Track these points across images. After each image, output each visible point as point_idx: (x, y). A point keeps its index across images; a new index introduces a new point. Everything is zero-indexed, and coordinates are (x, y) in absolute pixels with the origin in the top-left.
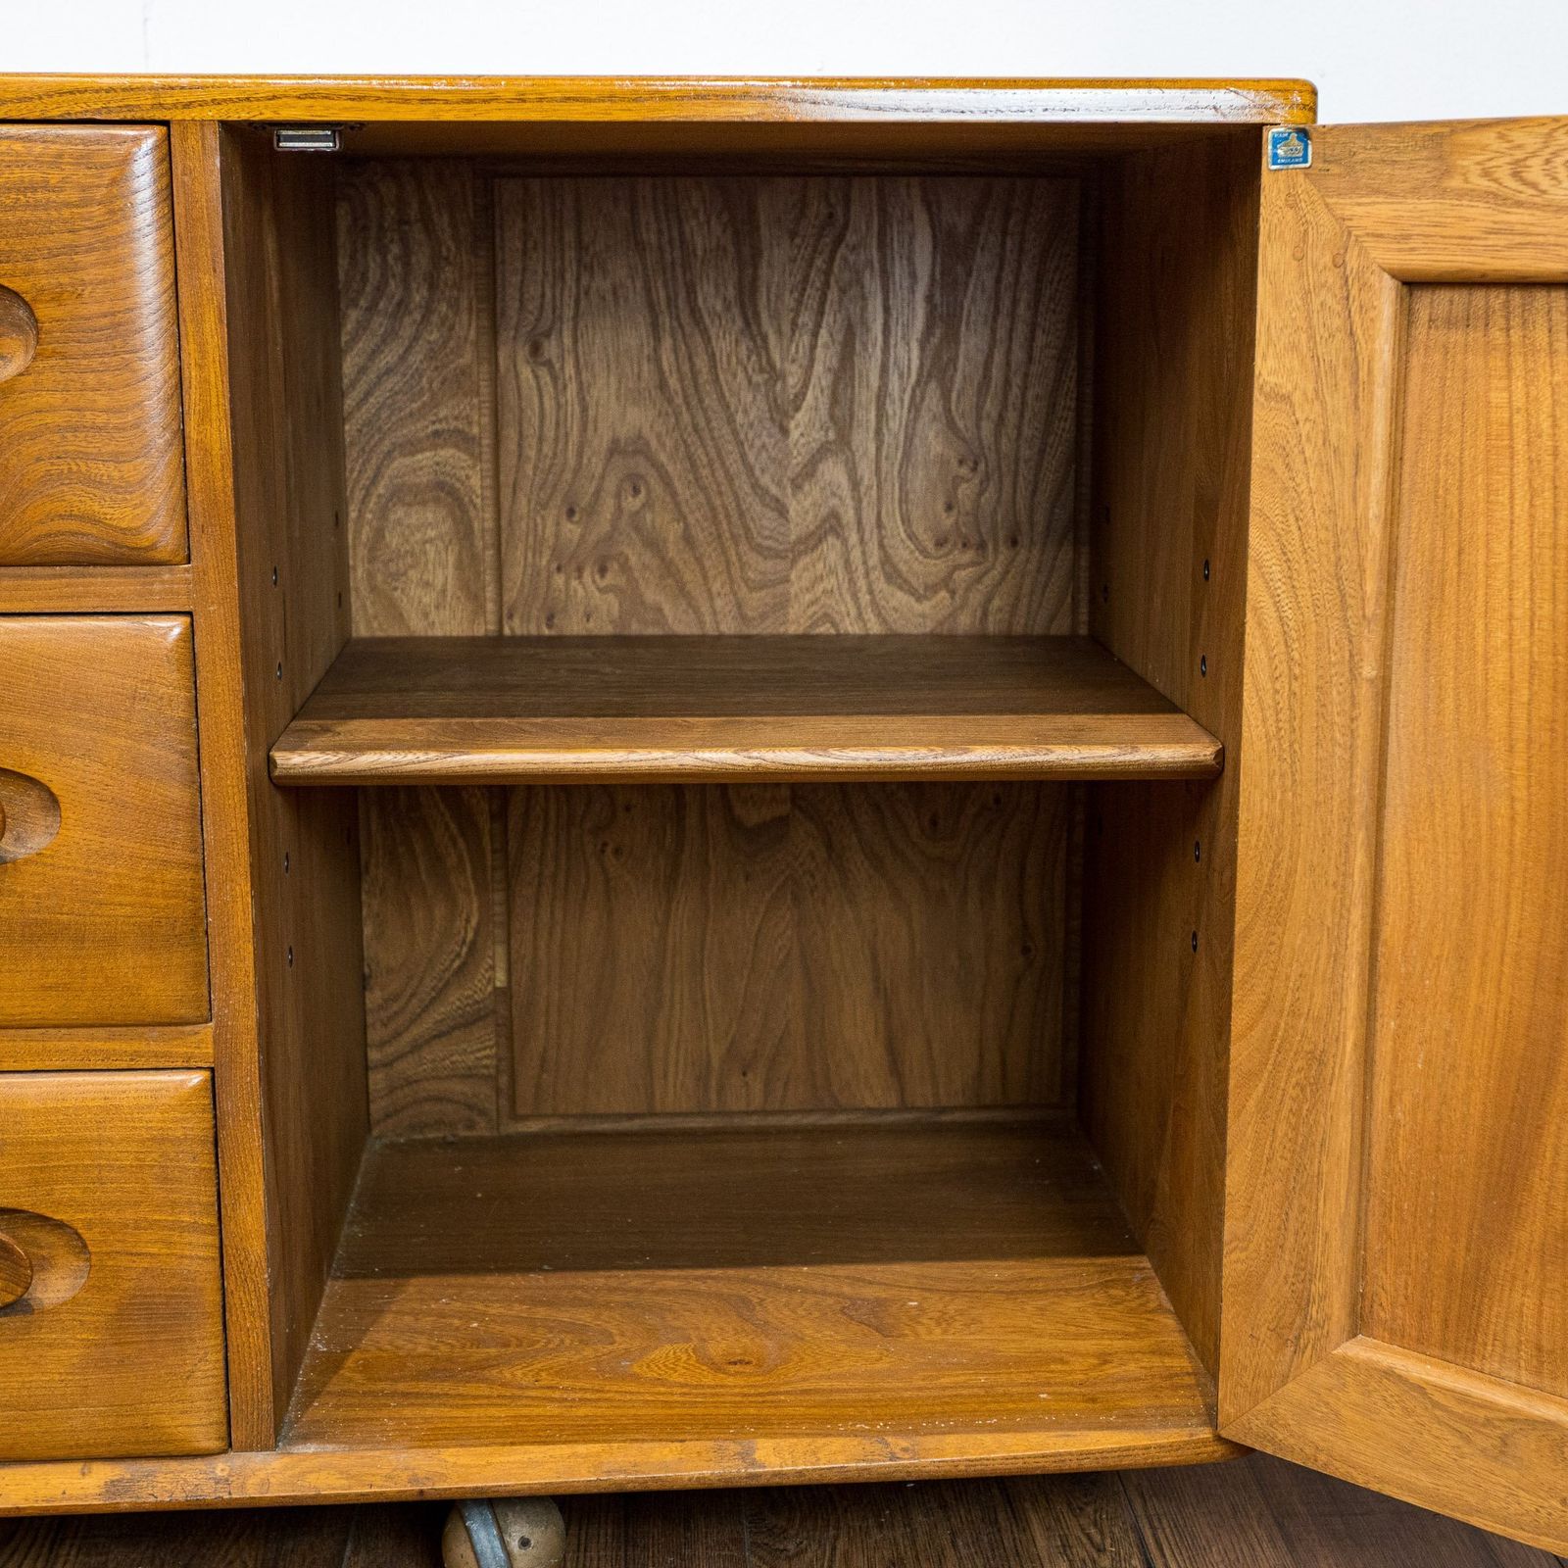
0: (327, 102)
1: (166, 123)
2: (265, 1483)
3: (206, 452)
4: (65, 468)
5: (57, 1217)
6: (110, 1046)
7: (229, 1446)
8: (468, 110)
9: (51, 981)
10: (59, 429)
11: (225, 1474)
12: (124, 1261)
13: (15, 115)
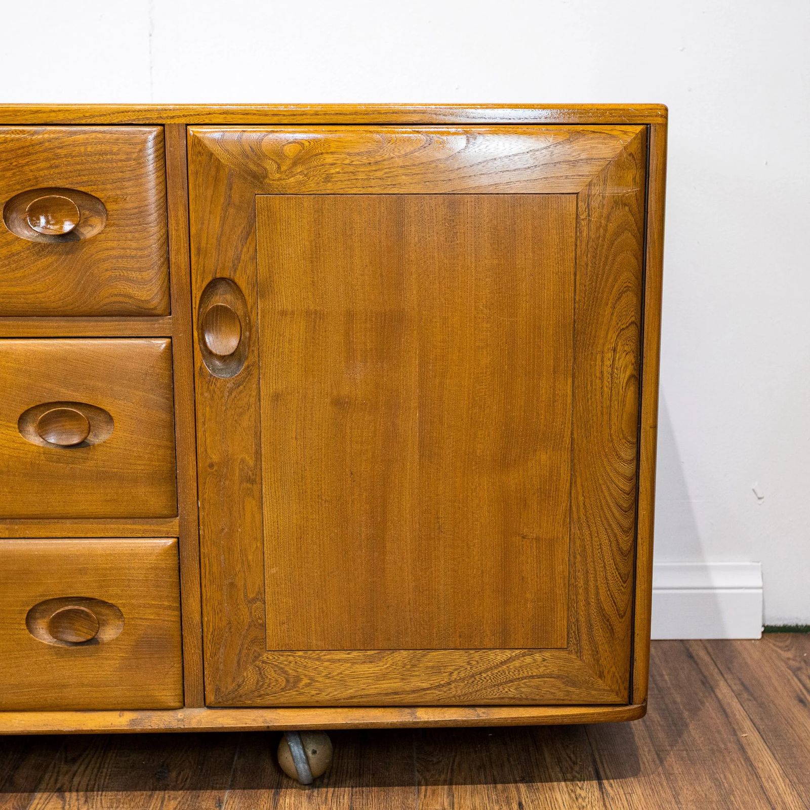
0: (232, 116)
1: (163, 125)
2: (200, 721)
3: (179, 267)
4: (118, 274)
5: (110, 602)
6: (134, 527)
7: (183, 705)
8: (293, 119)
9: (108, 498)
10: (116, 257)
11: (182, 717)
12: (139, 622)
13: (98, 122)
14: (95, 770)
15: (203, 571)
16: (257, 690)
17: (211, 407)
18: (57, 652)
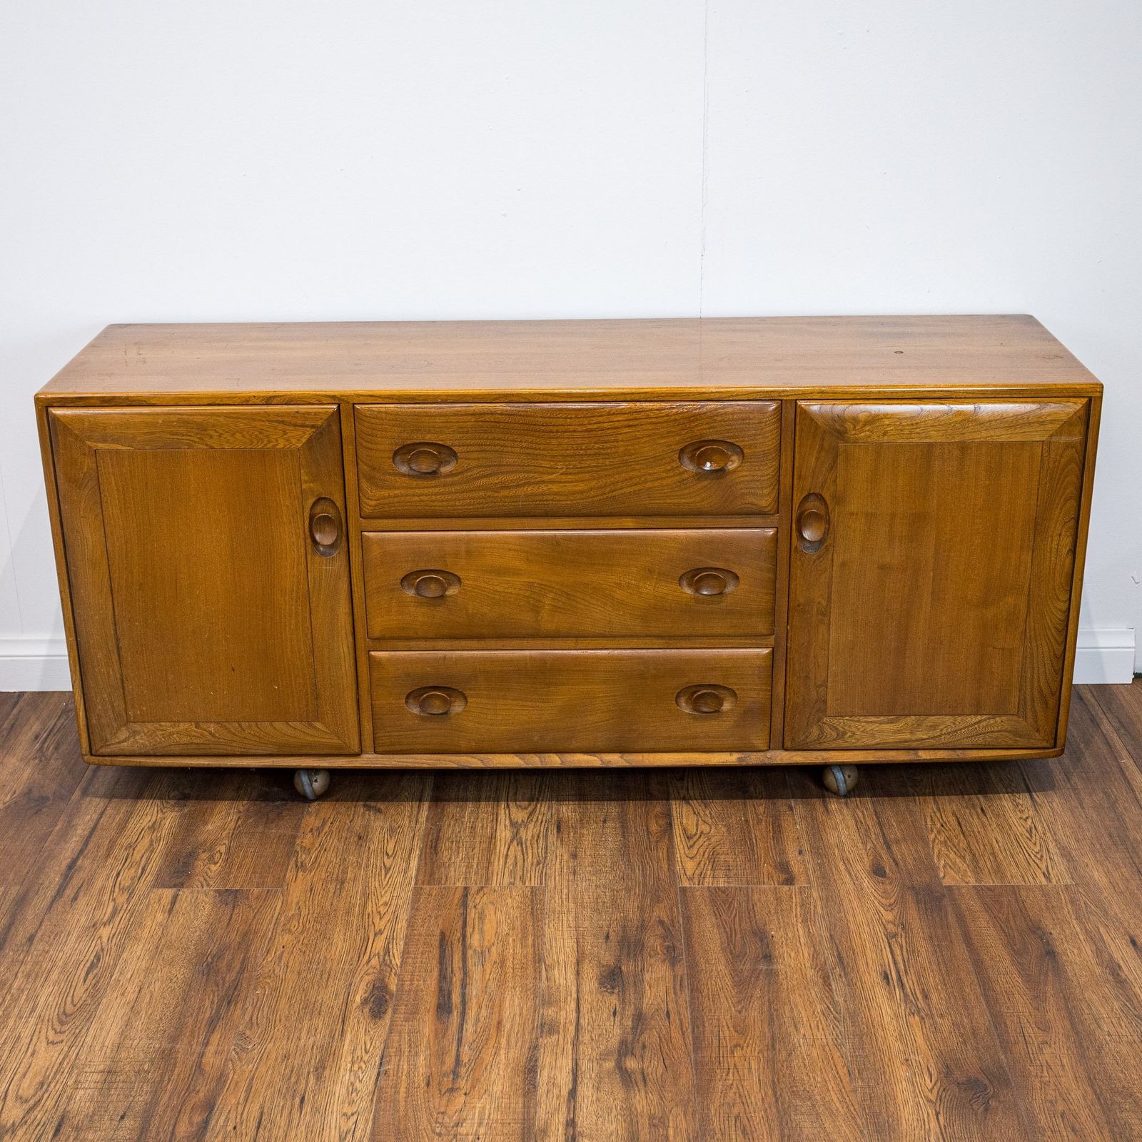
1: (782, 400)
2: (782, 759)
3: (785, 485)
4: (748, 491)
5: (729, 687)
6: (746, 641)
7: (769, 749)
9: (733, 625)
10: (747, 481)
11: (770, 756)
12: (747, 699)
13: (740, 399)
14: (700, 786)
15: (788, 668)
16: (818, 739)
17: (801, 570)
18: (695, 718)
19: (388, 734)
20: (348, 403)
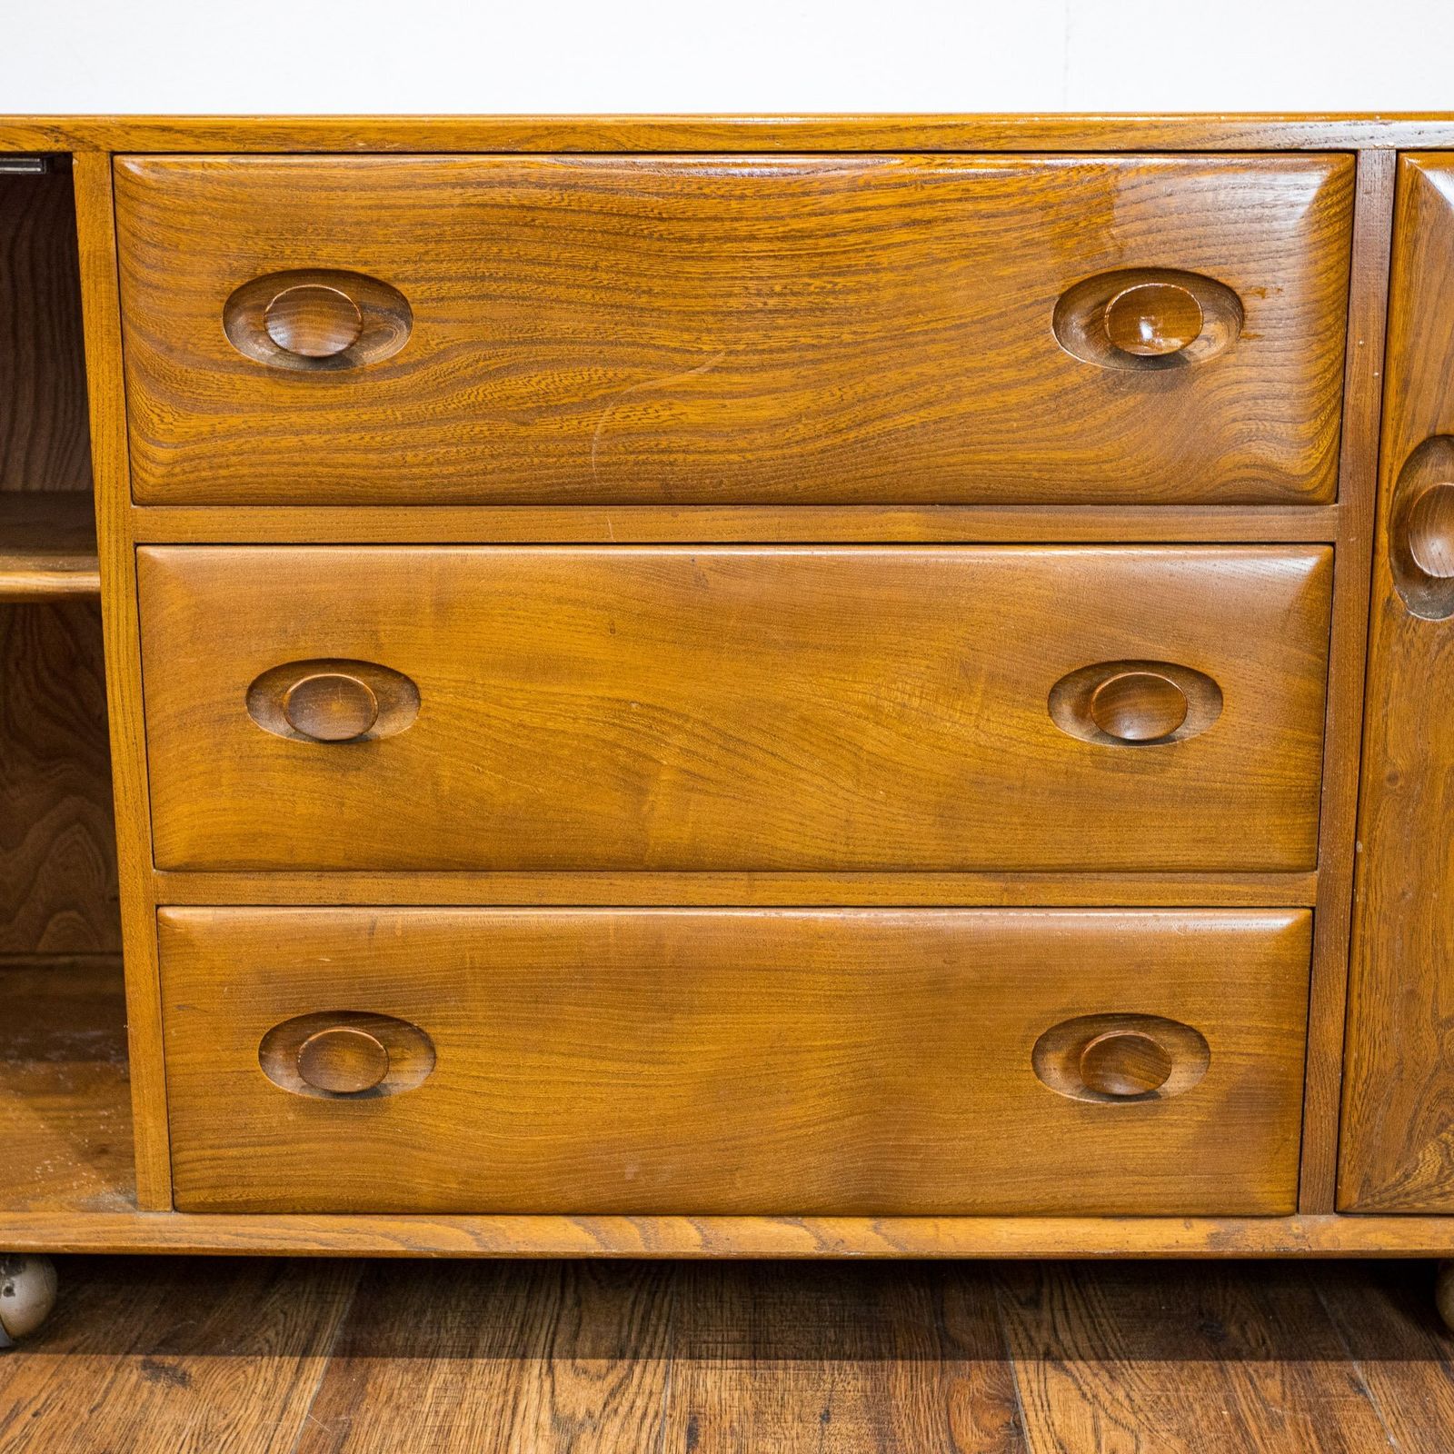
1: (1356, 152)
2: (1334, 1239)
3: (1360, 415)
4: (1254, 427)
5: (1187, 1023)
6: (1235, 888)
7: (1297, 1209)
9: (1201, 835)
10: (1252, 397)
11: (1300, 1231)
12: (1236, 1060)
13: (1236, 146)
15: (1356, 969)
16: (1439, 1183)
17: (1403, 671)
18: (1085, 1113)
19: (209, 1153)
20: (97, 149)
